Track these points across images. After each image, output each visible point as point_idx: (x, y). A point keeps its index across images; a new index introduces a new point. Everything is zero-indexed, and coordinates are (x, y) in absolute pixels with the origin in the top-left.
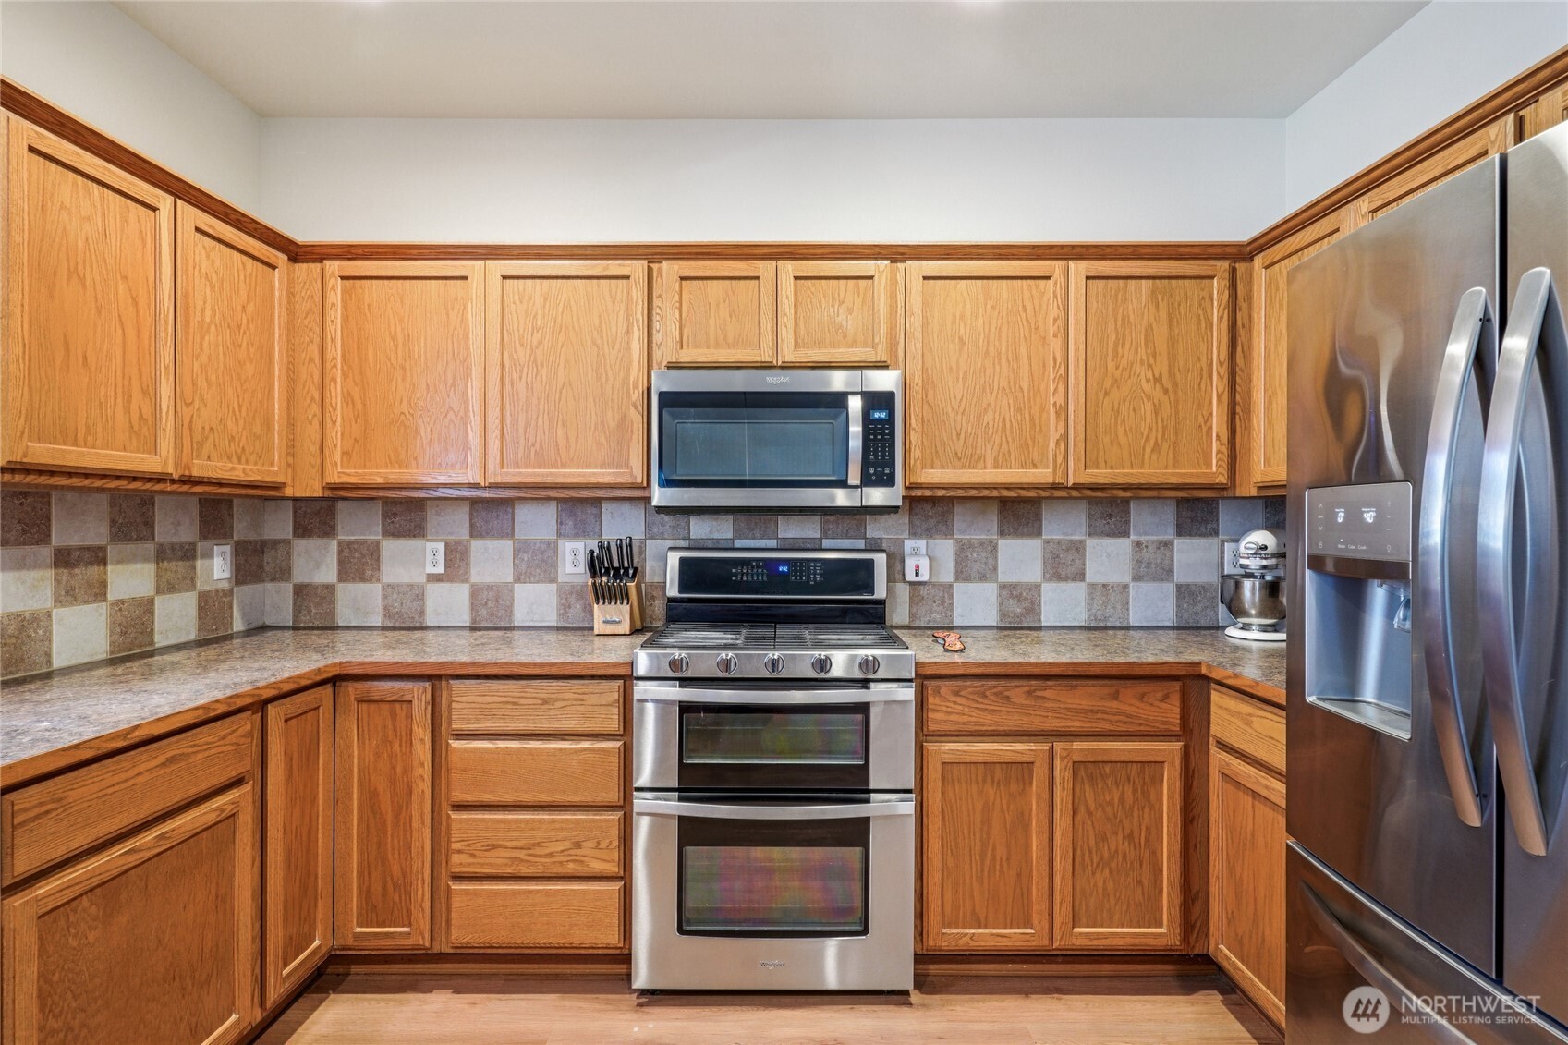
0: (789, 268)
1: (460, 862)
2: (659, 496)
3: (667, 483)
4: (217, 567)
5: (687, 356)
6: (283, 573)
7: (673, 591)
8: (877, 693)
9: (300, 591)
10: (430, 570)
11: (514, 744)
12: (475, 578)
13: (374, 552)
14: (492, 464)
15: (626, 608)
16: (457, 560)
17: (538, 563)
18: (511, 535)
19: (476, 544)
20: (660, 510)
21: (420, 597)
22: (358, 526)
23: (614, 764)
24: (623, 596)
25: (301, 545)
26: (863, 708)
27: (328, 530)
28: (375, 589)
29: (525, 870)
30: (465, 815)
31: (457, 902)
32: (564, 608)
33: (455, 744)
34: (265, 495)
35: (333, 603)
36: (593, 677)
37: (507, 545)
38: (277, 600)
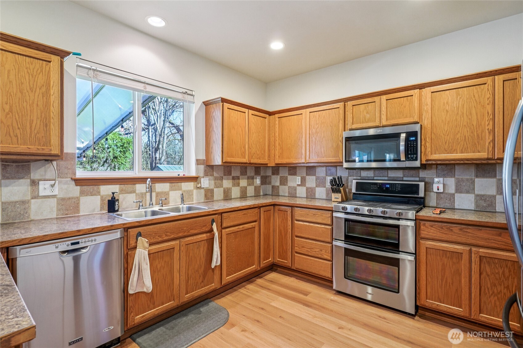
0: (384, 97)
1: (297, 249)
2: (345, 165)
3: (346, 161)
4: (258, 181)
5: (354, 126)
6: (270, 183)
7: (354, 191)
8: (402, 223)
9: (273, 187)
10: (298, 183)
11: (307, 224)
12: (307, 186)
13: (286, 179)
14: (307, 158)
15: (340, 195)
16: (303, 181)
17: (320, 183)
18: (315, 175)
19: (307, 177)
20: (347, 168)
21: (296, 190)
22: (284, 172)
23: (330, 232)
24: (339, 191)
25: (273, 177)
26: (398, 227)
27: (278, 174)
28: (286, 187)
29: (310, 254)
30: (298, 239)
31: (296, 258)
32: (327, 194)
33: (296, 222)
34: (265, 166)
35: (279, 190)
36: (325, 210)
37: (314, 177)
38: (269, 188)
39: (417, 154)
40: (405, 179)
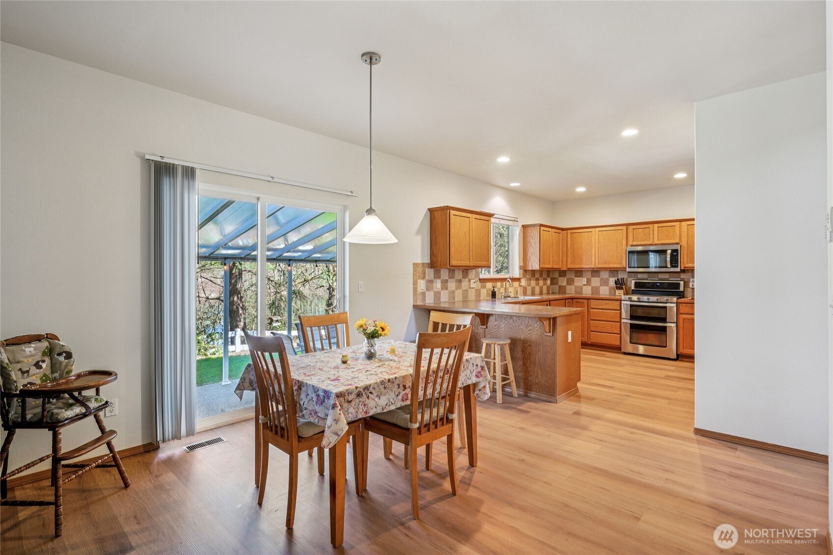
0: (656, 225)
1: (592, 329)
2: (628, 270)
3: (629, 267)
4: (549, 282)
5: (635, 243)
6: (557, 283)
7: (633, 288)
8: (668, 305)
9: (560, 287)
10: (584, 283)
11: (601, 310)
12: (592, 285)
13: (573, 280)
14: (597, 264)
15: (623, 291)
16: (589, 282)
17: (605, 283)
18: (599, 277)
19: (592, 279)
20: (629, 272)
21: (582, 289)
22: (570, 275)
23: (619, 315)
24: (622, 288)
25: (560, 278)
26: (666, 307)
27: (565, 276)
28: (573, 287)
29: (603, 331)
30: (593, 321)
31: (592, 335)
32: (610, 291)
33: (592, 310)
34: (554, 270)
35: (565, 289)
36: (615, 300)
37: (599, 278)
38: (556, 288)
39: (678, 263)
40: (670, 279)
